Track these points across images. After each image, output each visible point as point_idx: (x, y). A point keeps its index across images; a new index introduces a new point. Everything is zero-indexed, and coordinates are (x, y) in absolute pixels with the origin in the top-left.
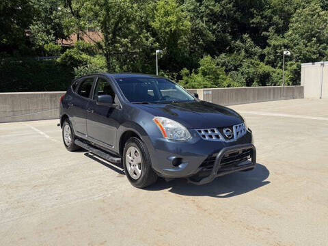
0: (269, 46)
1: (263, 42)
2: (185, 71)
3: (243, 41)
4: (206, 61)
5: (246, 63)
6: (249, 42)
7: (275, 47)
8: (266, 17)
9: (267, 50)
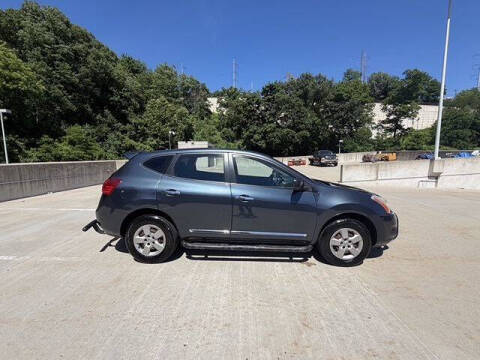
0: (130, 123)
1: (124, 119)
2: (45, 138)
3: (104, 116)
4: (75, 131)
5: (112, 136)
6: (110, 117)
7: (136, 125)
8: (125, 97)
9: (128, 126)
